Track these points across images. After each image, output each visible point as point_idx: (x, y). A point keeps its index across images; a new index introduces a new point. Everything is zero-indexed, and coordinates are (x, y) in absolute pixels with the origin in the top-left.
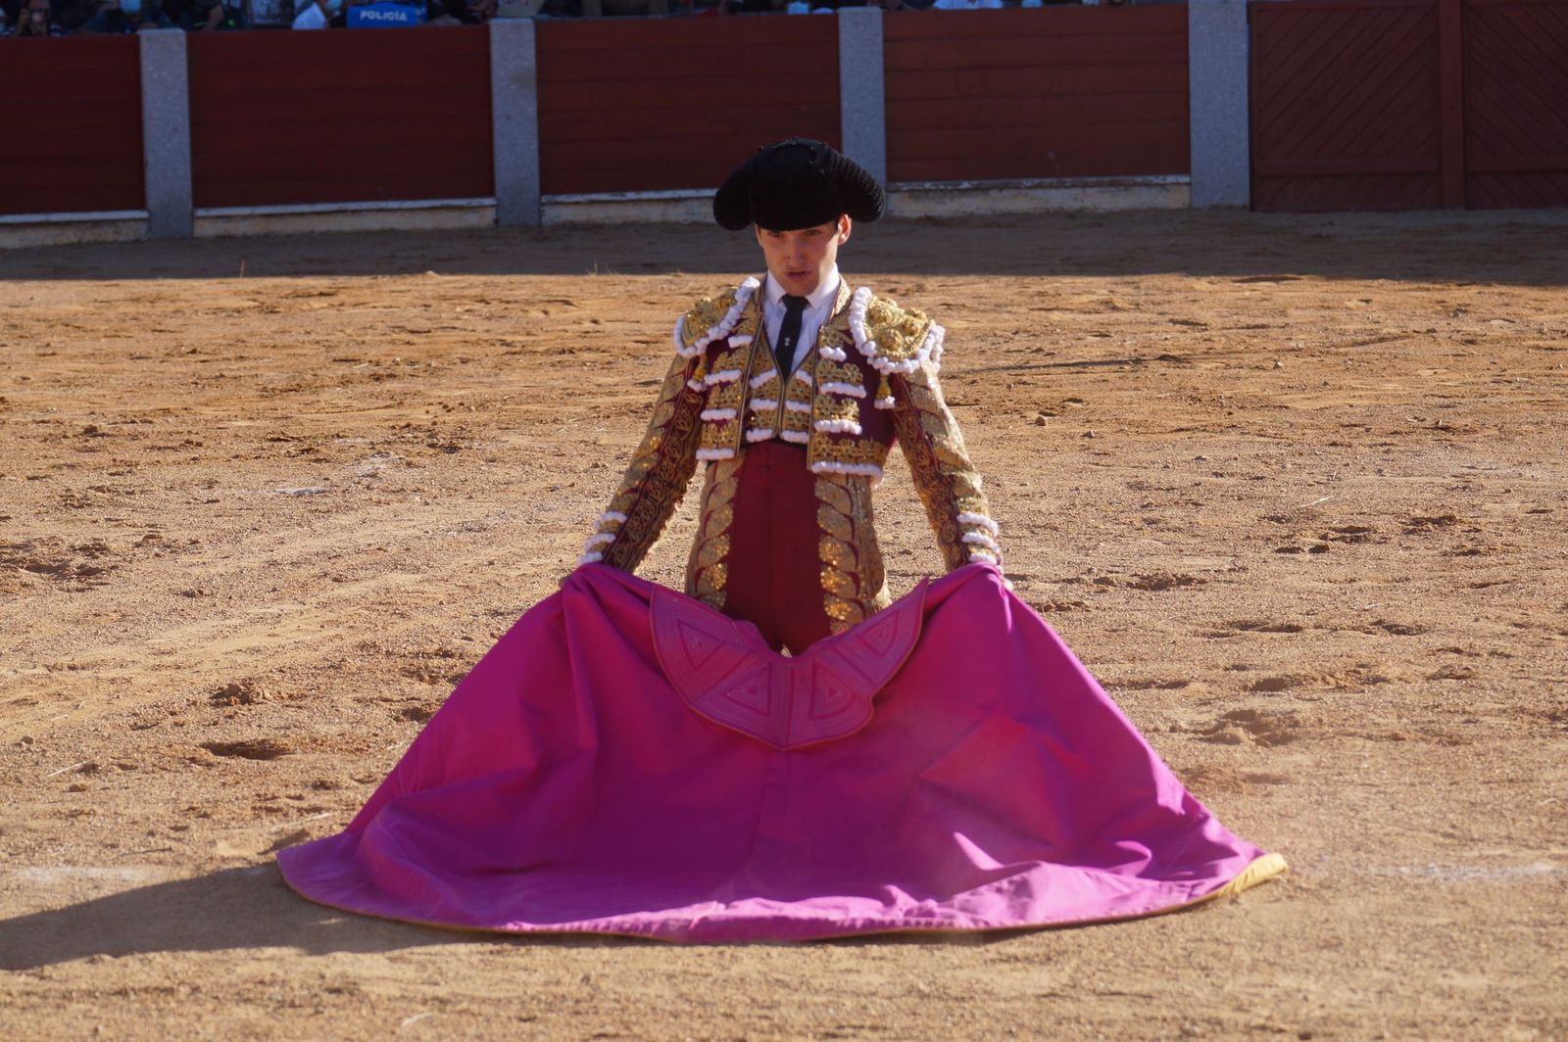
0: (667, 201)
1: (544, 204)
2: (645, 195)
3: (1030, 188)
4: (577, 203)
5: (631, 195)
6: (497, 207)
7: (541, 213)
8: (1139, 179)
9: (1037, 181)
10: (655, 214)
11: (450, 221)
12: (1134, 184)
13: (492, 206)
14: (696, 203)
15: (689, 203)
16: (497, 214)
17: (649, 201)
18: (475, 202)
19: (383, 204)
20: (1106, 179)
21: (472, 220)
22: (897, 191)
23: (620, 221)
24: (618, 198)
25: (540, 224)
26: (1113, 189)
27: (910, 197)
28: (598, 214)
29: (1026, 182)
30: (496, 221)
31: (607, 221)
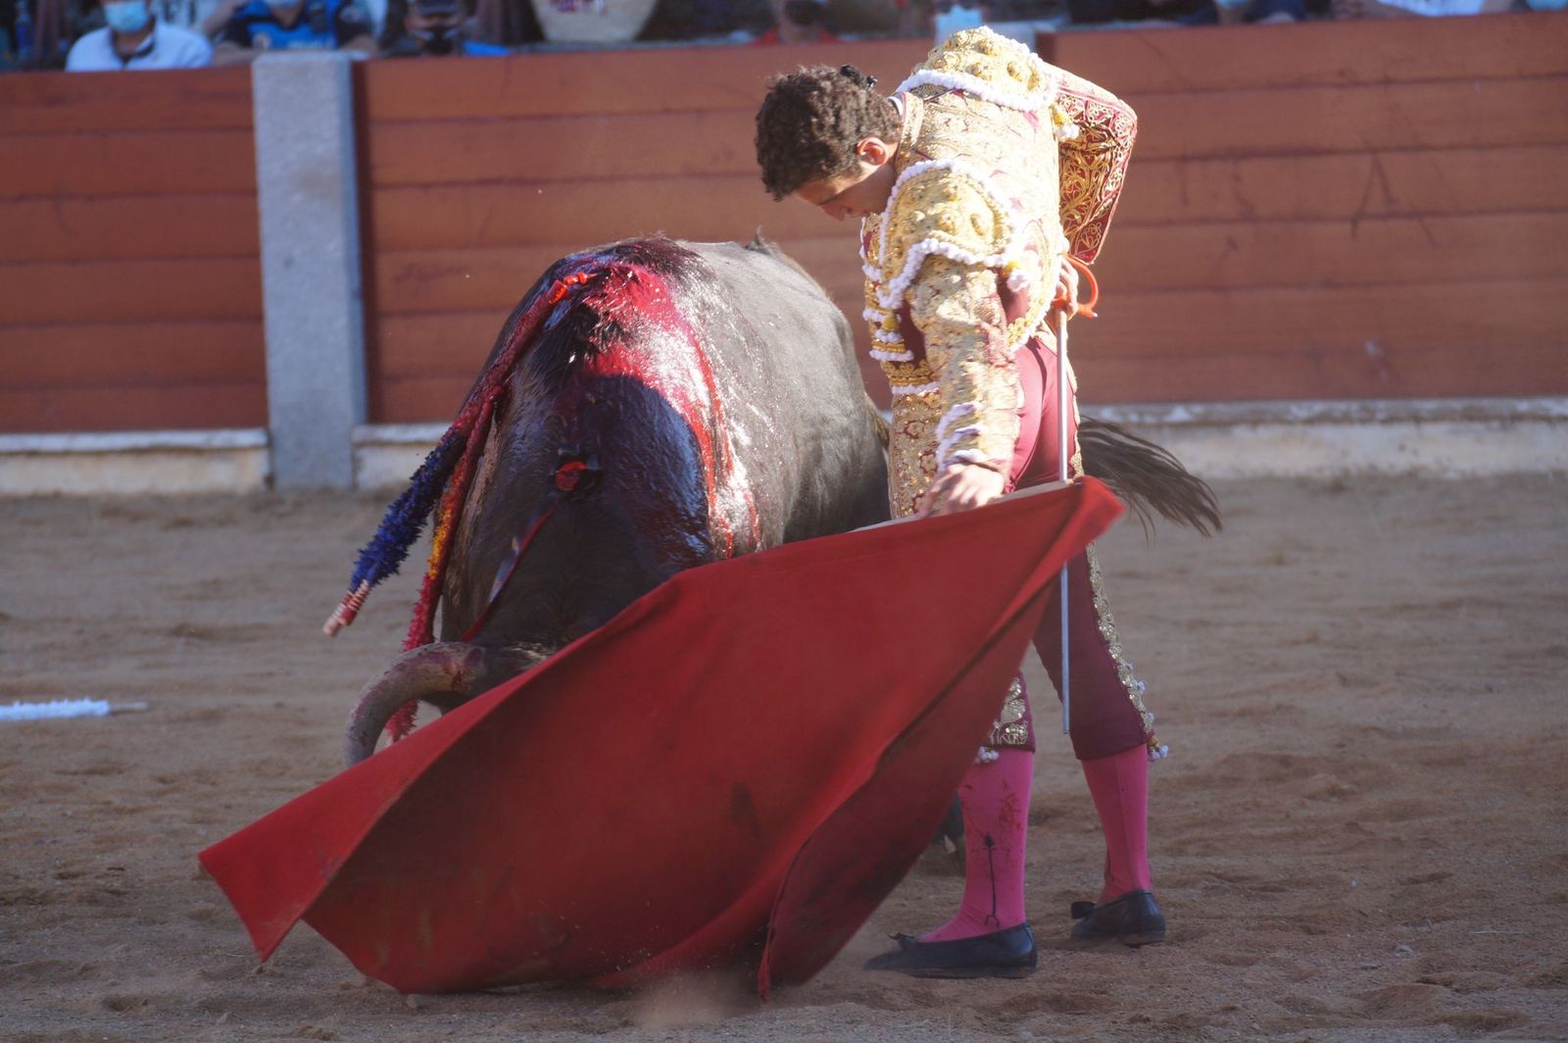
1: (362, 445)
3: (1310, 421)
6: (270, 445)
7: (356, 464)
8: (1523, 406)
9: (1319, 407)
11: (174, 478)
12: (1517, 418)
13: (254, 448)
16: (272, 462)
18: (221, 438)
19: (32, 441)
20: (1457, 405)
21: (220, 476)
25: (354, 486)
26: (1478, 426)
29: (1300, 410)
30: (270, 480)
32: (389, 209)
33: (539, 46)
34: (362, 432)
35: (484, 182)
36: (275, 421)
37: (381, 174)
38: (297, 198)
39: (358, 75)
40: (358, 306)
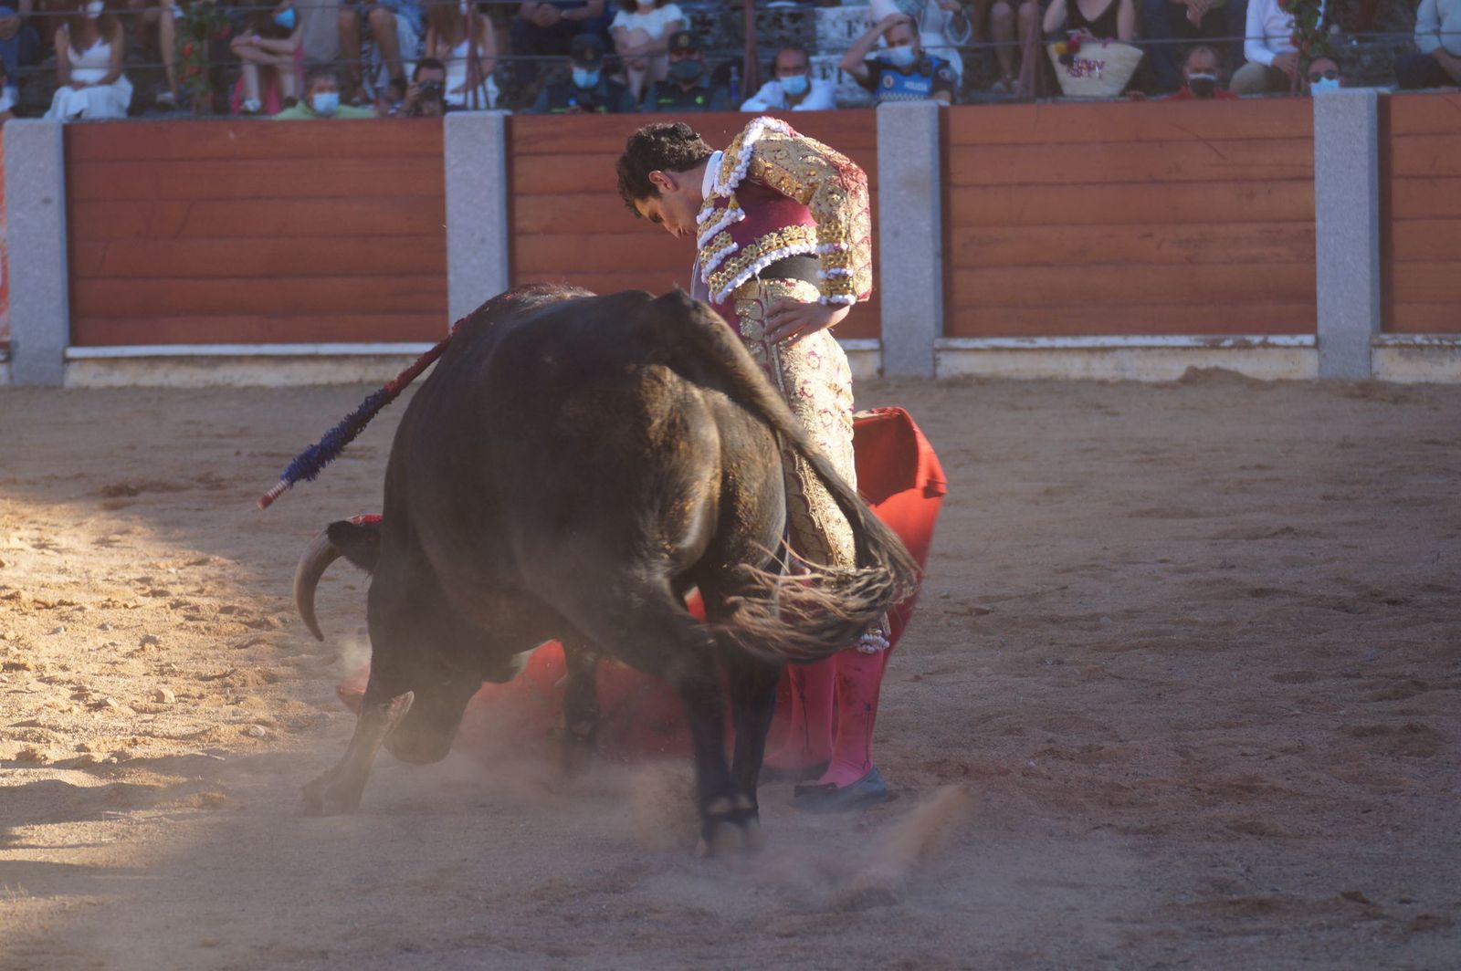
0: (1091, 350)
1: (939, 350)
2: (1060, 342)
4: (977, 350)
5: (1042, 342)
6: (882, 349)
7: (936, 362)
10: (1075, 367)
13: (872, 351)
14: (1127, 354)
15: (1118, 353)
16: (882, 361)
17: (1067, 349)
22: (1382, 345)
23: (1031, 376)
24: (1027, 344)
25: (935, 376)
27: (1400, 354)
28: (1006, 366)
30: (881, 371)
31: (1015, 376)
32: (962, 201)
33: (1059, 98)
34: (939, 342)
35: (1021, 184)
36: (885, 334)
37: (955, 180)
38: (902, 193)
39: (943, 114)
40: (939, 263)
